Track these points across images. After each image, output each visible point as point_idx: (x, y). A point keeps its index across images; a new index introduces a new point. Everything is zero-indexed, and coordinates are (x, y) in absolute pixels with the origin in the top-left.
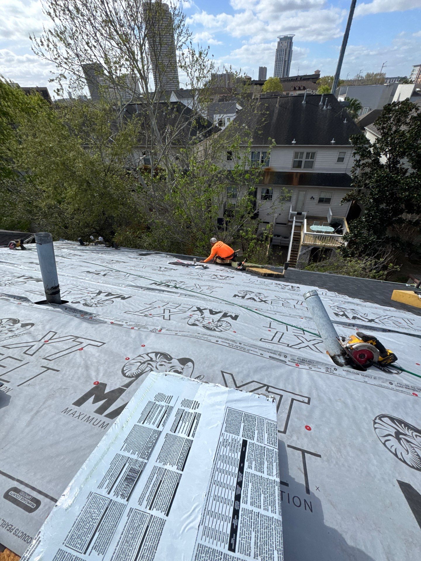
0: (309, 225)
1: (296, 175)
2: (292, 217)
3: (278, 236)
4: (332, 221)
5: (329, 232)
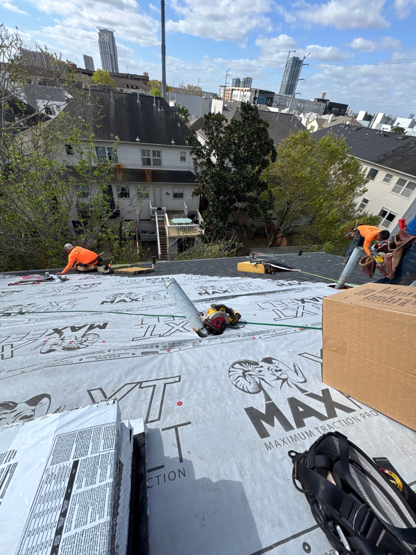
0: (170, 218)
1: (148, 173)
2: (153, 213)
3: (145, 232)
4: (188, 214)
5: (188, 224)
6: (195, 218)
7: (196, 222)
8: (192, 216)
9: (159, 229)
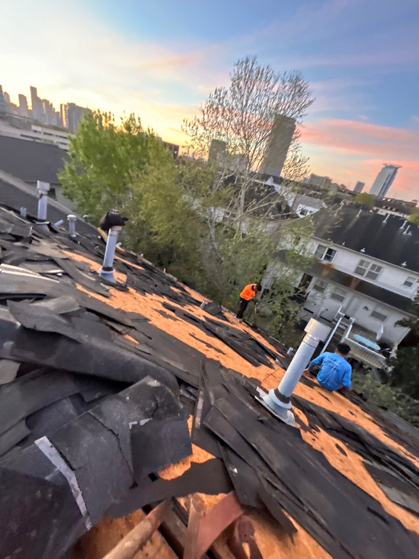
0: (353, 332)
1: (356, 281)
2: (338, 317)
4: (380, 340)
5: (373, 349)
6: (387, 349)
7: (387, 354)
8: (384, 345)
9: (334, 335)
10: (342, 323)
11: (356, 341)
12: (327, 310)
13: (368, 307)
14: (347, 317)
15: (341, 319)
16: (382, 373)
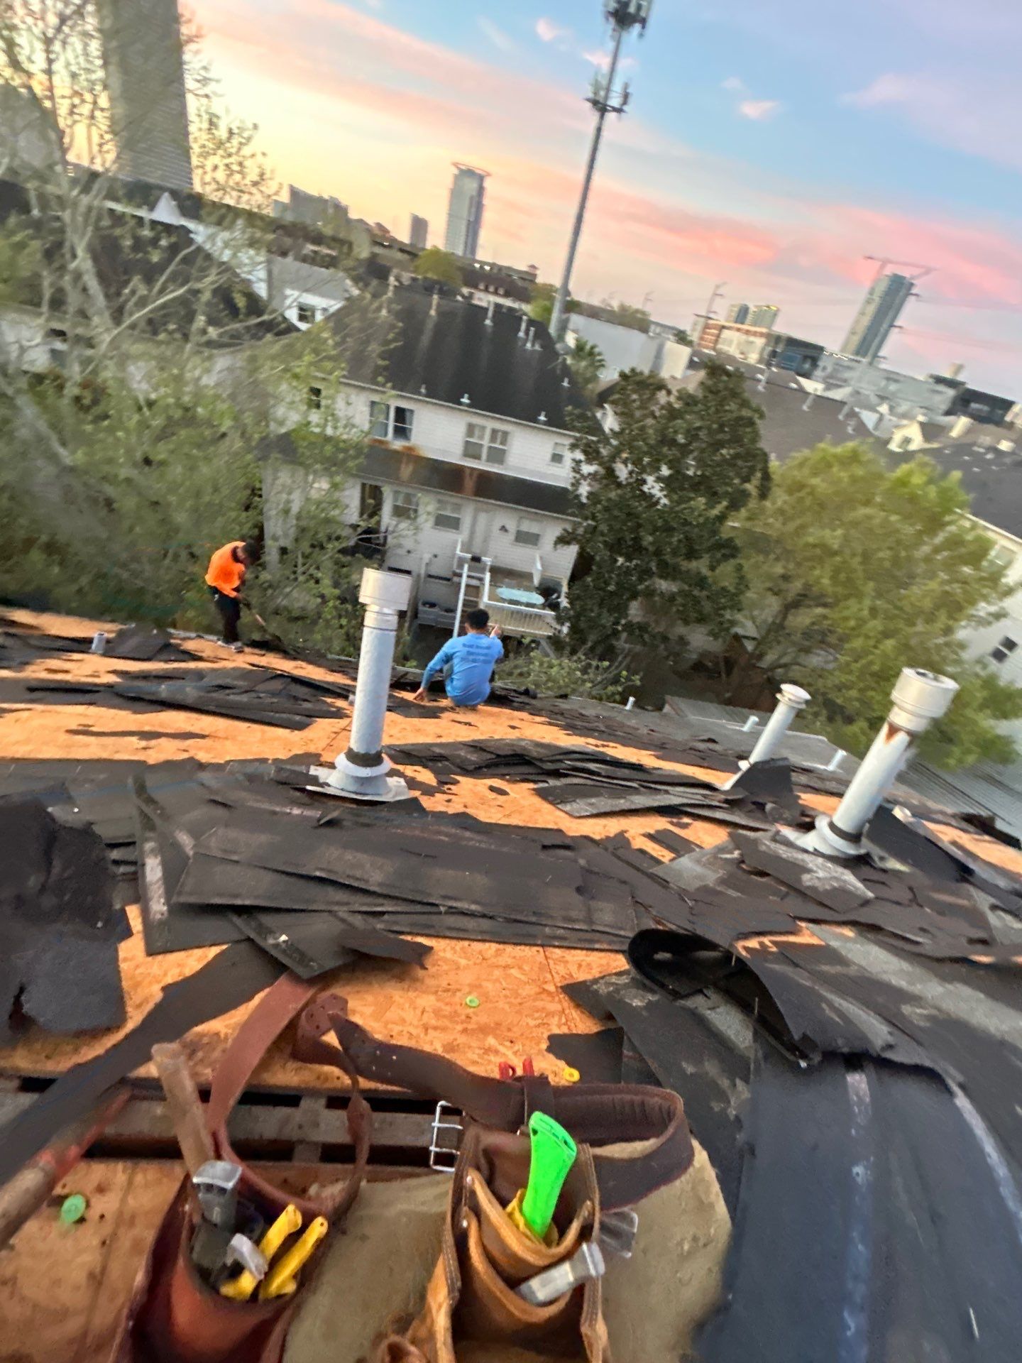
0: (494, 583)
1: (471, 475)
2: (461, 566)
3: (433, 605)
4: (541, 584)
5: (533, 606)
6: (554, 596)
7: (554, 606)
8: (547, 590)
9: (464, 605)
10: (473, 574)
11: (503, 600)
12: (435, 556)
13: (508, 527)
14: (476, 559)
15: (466, 566)
16: (555, 642)
